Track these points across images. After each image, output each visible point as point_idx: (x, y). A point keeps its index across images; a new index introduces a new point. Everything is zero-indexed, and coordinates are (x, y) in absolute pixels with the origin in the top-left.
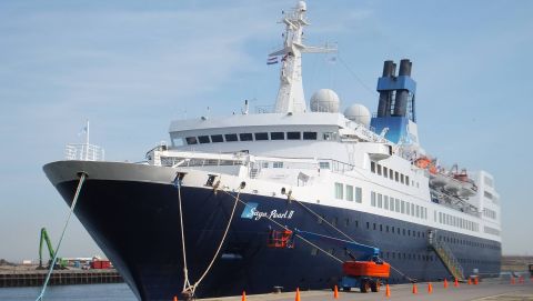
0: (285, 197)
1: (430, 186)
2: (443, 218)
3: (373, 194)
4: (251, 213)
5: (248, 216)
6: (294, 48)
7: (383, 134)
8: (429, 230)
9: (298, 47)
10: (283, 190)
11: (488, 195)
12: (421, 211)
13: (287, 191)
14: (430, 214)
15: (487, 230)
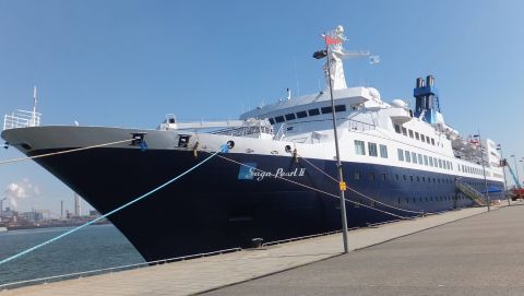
0: (289, 155)
1: (454, 148)
2: (465, 169)
3: (400, 152)
4: (250, 173)
5: (247, 177)
6: (335, 56)
7: (421, 117)
8: (455, 178)
9: (338, 55)
10: (288, 148)
11: (493, 154)
12: (448, 165)
13: (292, 150)
14: (455, 166)
15: (495, 175)
